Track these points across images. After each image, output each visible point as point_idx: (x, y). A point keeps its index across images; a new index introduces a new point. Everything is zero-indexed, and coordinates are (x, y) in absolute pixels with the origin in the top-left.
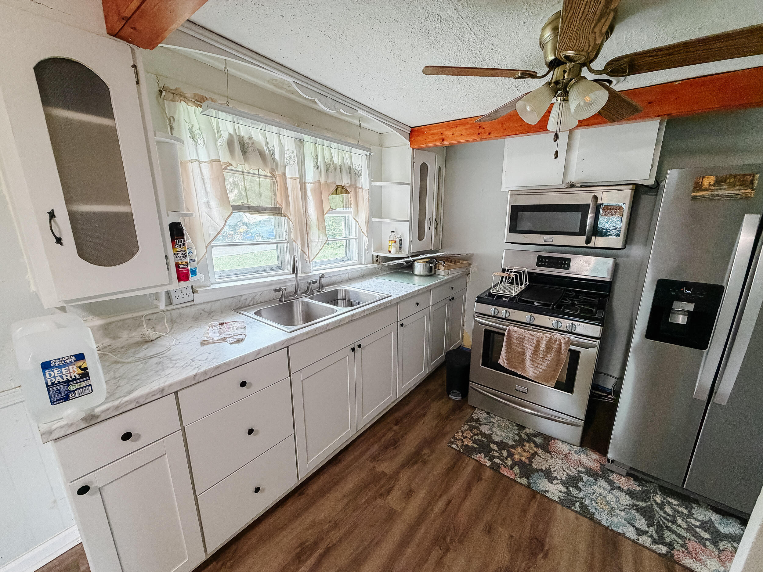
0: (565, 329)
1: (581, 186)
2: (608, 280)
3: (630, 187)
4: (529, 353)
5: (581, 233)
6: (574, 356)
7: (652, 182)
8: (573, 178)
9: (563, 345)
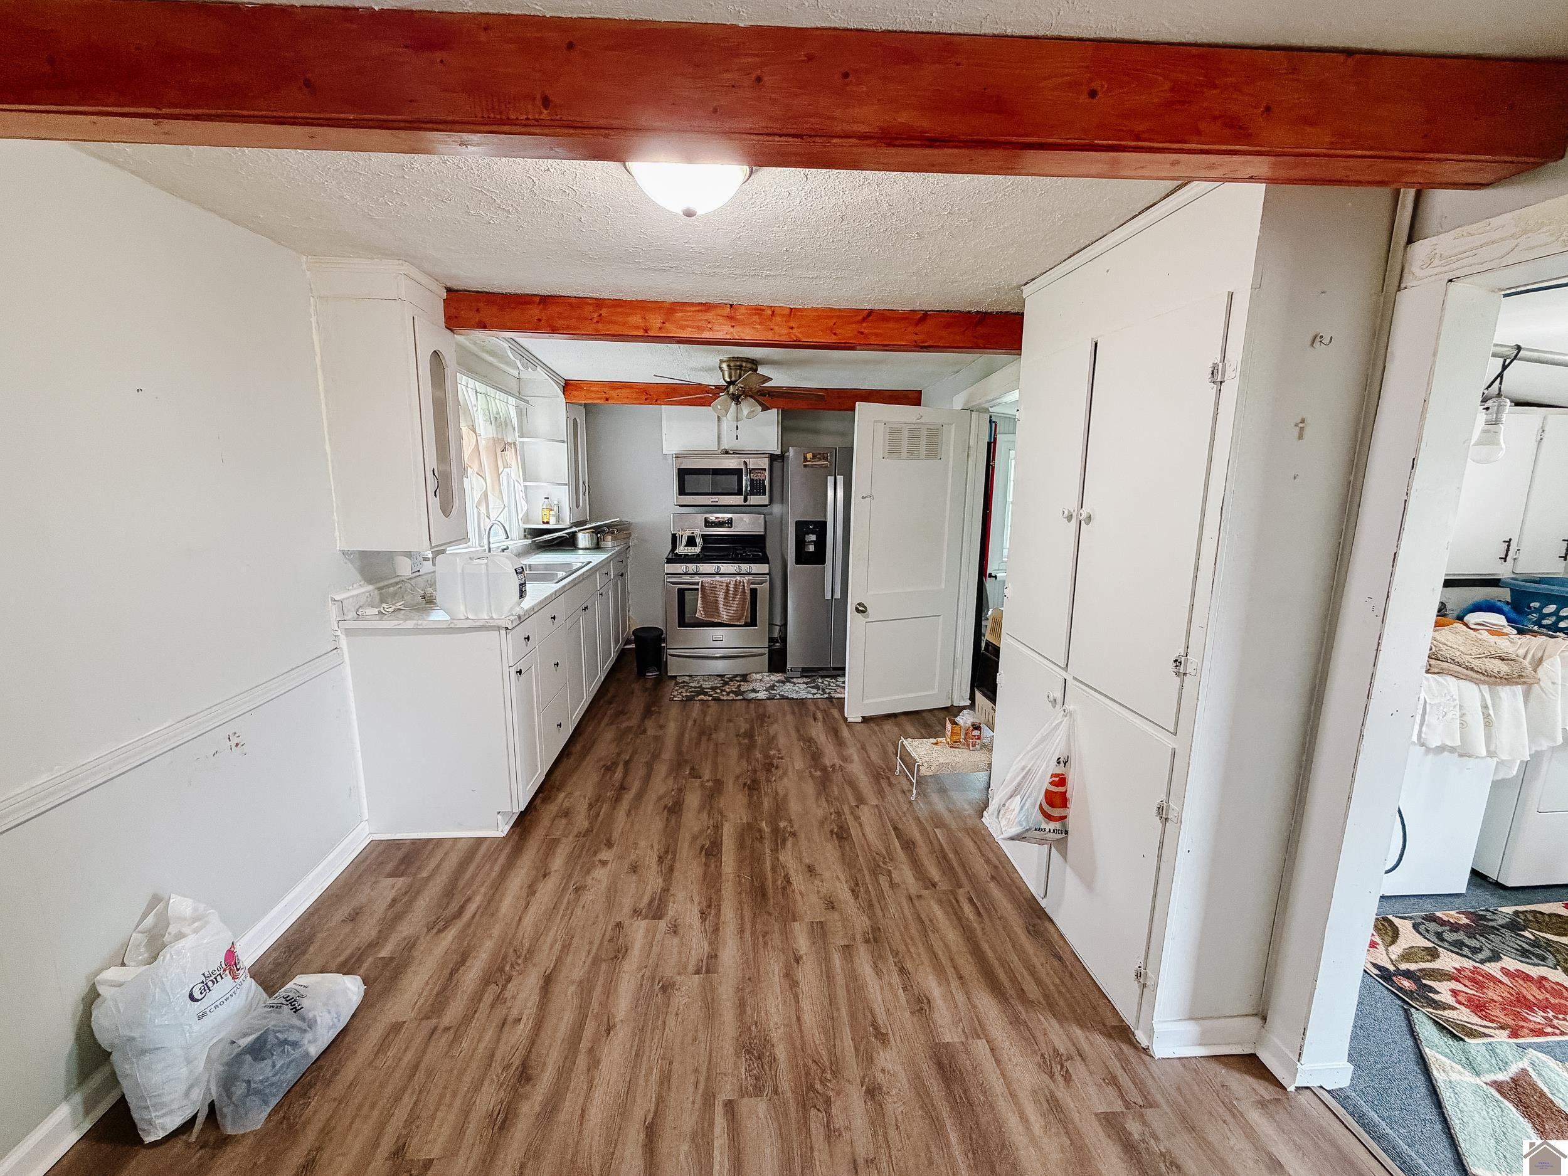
0: (745, 572)
1: (733, 453)
2: (763, 533)
3: (767, 455)
4: (721, 599)
5: (739, 493)
6: (754, 592)
7: (779, 452)
8: (725, 445)
9: (746, 585)
